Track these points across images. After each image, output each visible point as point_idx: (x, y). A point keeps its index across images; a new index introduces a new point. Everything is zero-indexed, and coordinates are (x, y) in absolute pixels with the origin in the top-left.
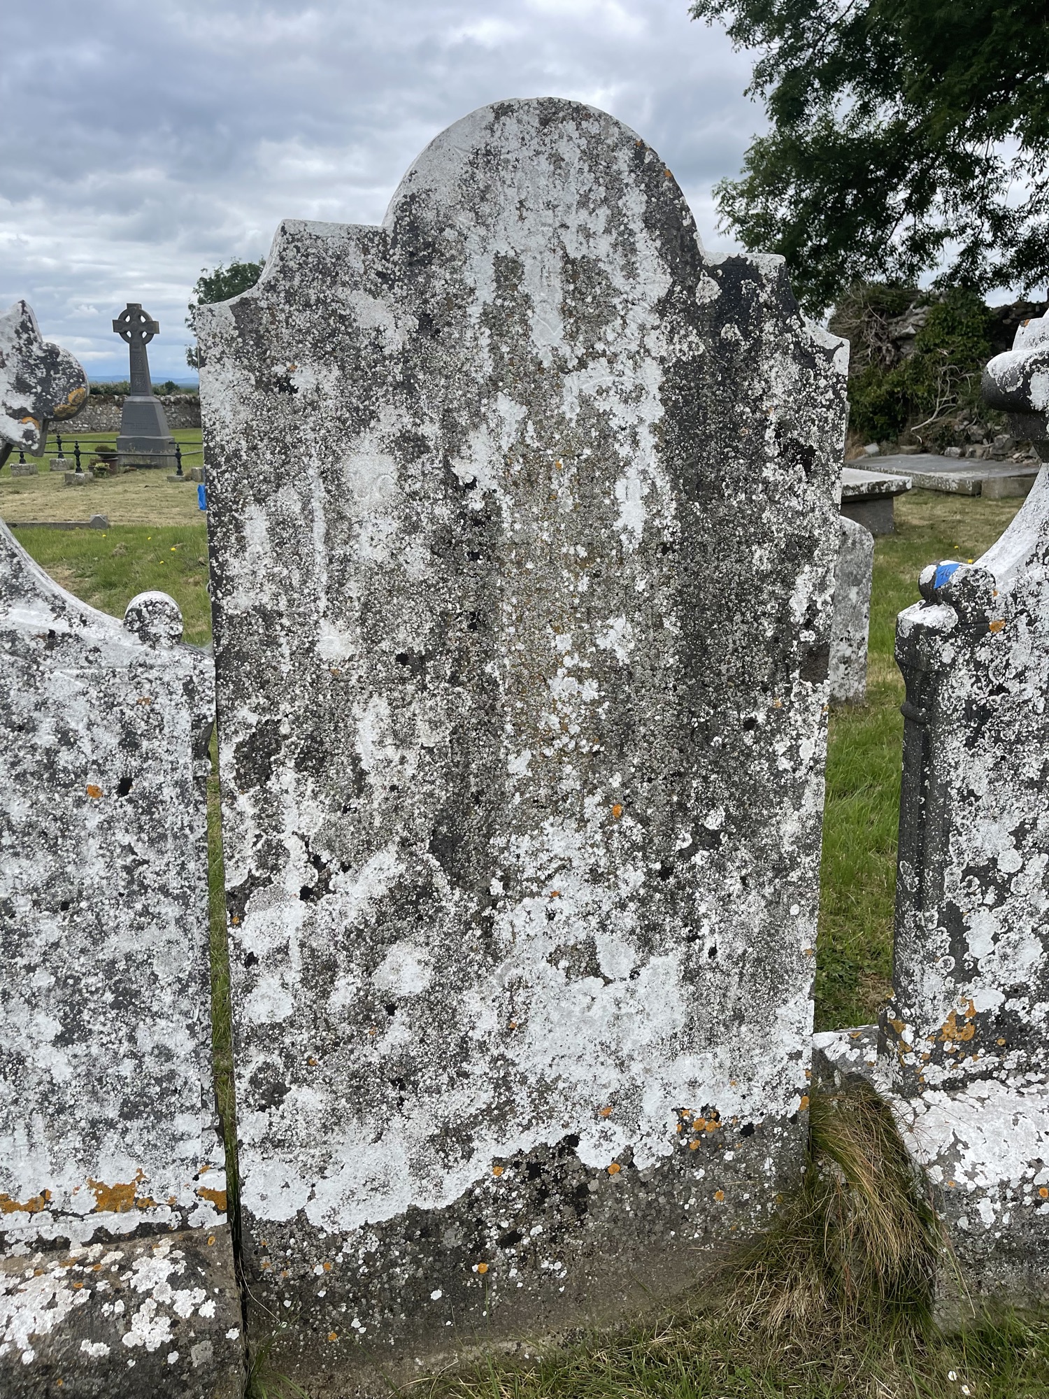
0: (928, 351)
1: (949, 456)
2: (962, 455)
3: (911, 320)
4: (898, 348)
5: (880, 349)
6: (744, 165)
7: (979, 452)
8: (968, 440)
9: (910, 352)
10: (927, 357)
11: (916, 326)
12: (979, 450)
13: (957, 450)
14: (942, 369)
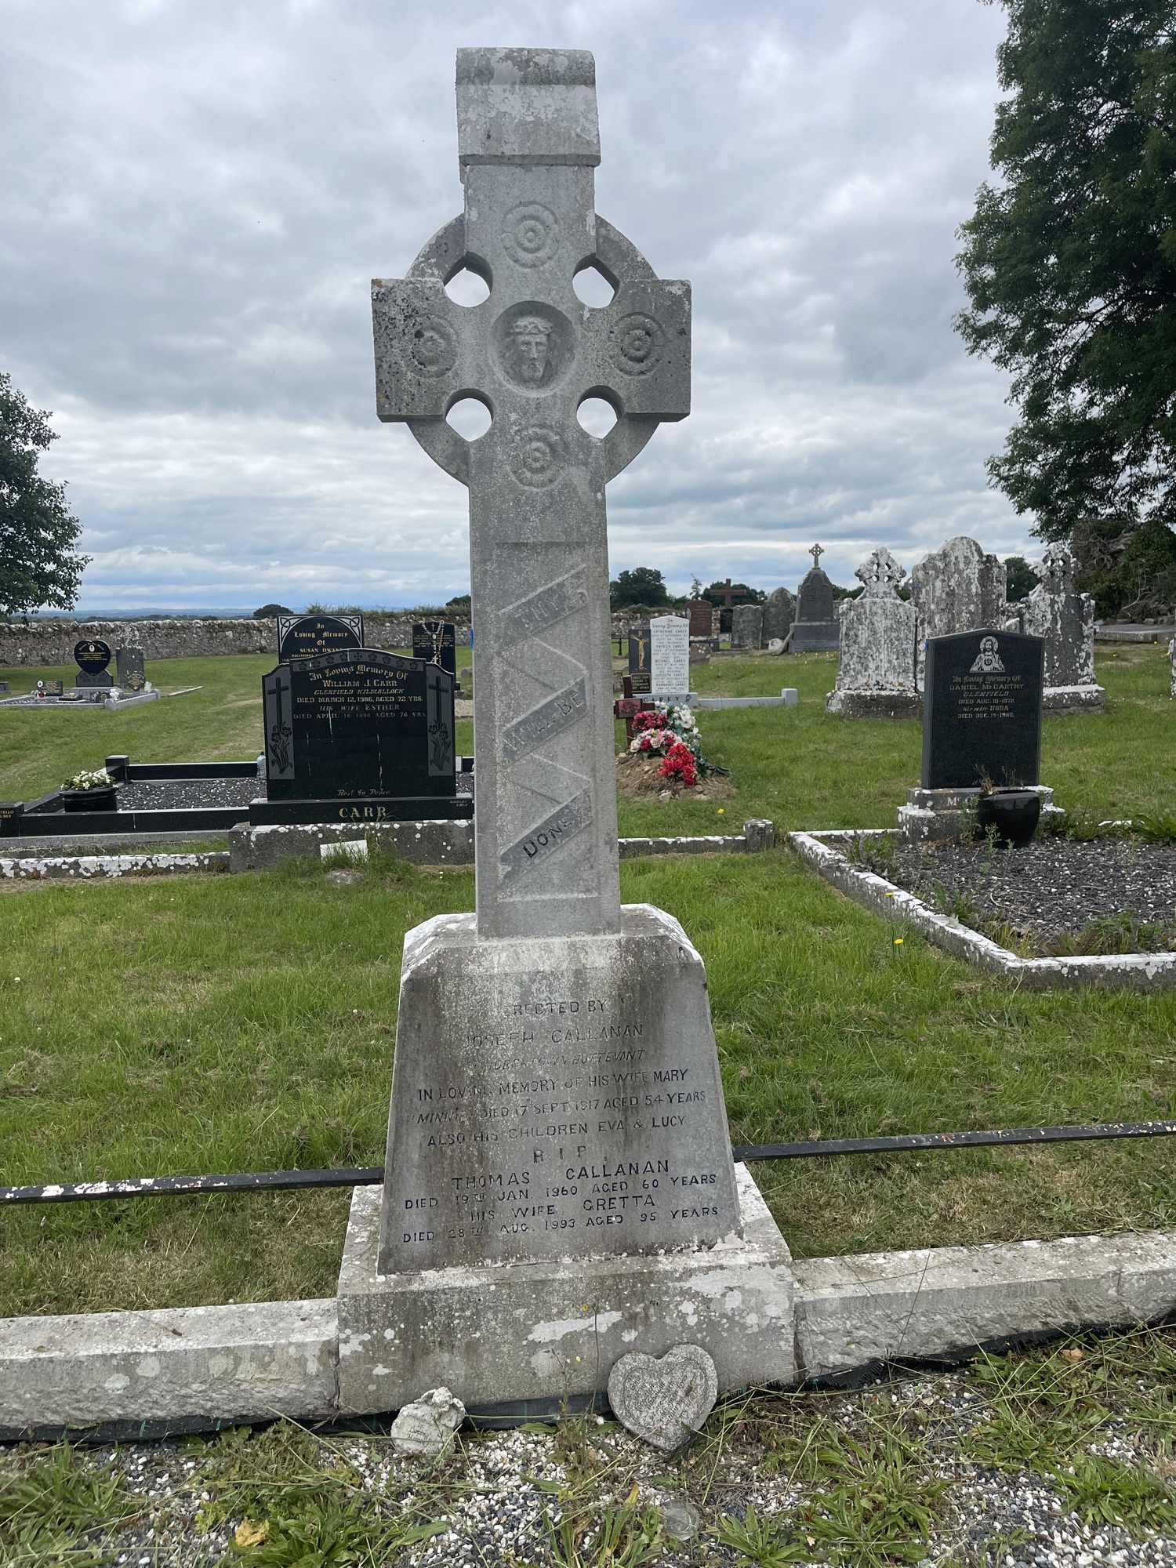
0: (1132, 560)
1: (1147, 624)
2: (1155, 623)
3: (1123, 541)
4: (1116, 558)
5: (1103, 559)
6: (1006, 443)
7: (1165, 620)
8: (1159, 614)
9: (1122, 560)
10: (1131, 563)
11: (1125, 544)
12: (1165, 618)
13: (1152, 620)
14: (1140, 571)
